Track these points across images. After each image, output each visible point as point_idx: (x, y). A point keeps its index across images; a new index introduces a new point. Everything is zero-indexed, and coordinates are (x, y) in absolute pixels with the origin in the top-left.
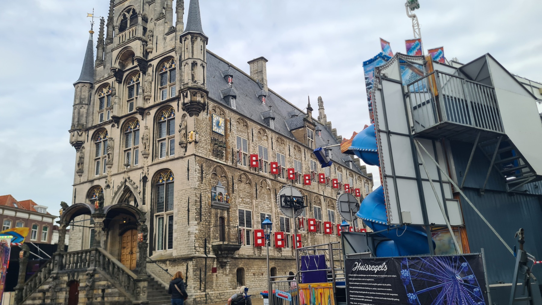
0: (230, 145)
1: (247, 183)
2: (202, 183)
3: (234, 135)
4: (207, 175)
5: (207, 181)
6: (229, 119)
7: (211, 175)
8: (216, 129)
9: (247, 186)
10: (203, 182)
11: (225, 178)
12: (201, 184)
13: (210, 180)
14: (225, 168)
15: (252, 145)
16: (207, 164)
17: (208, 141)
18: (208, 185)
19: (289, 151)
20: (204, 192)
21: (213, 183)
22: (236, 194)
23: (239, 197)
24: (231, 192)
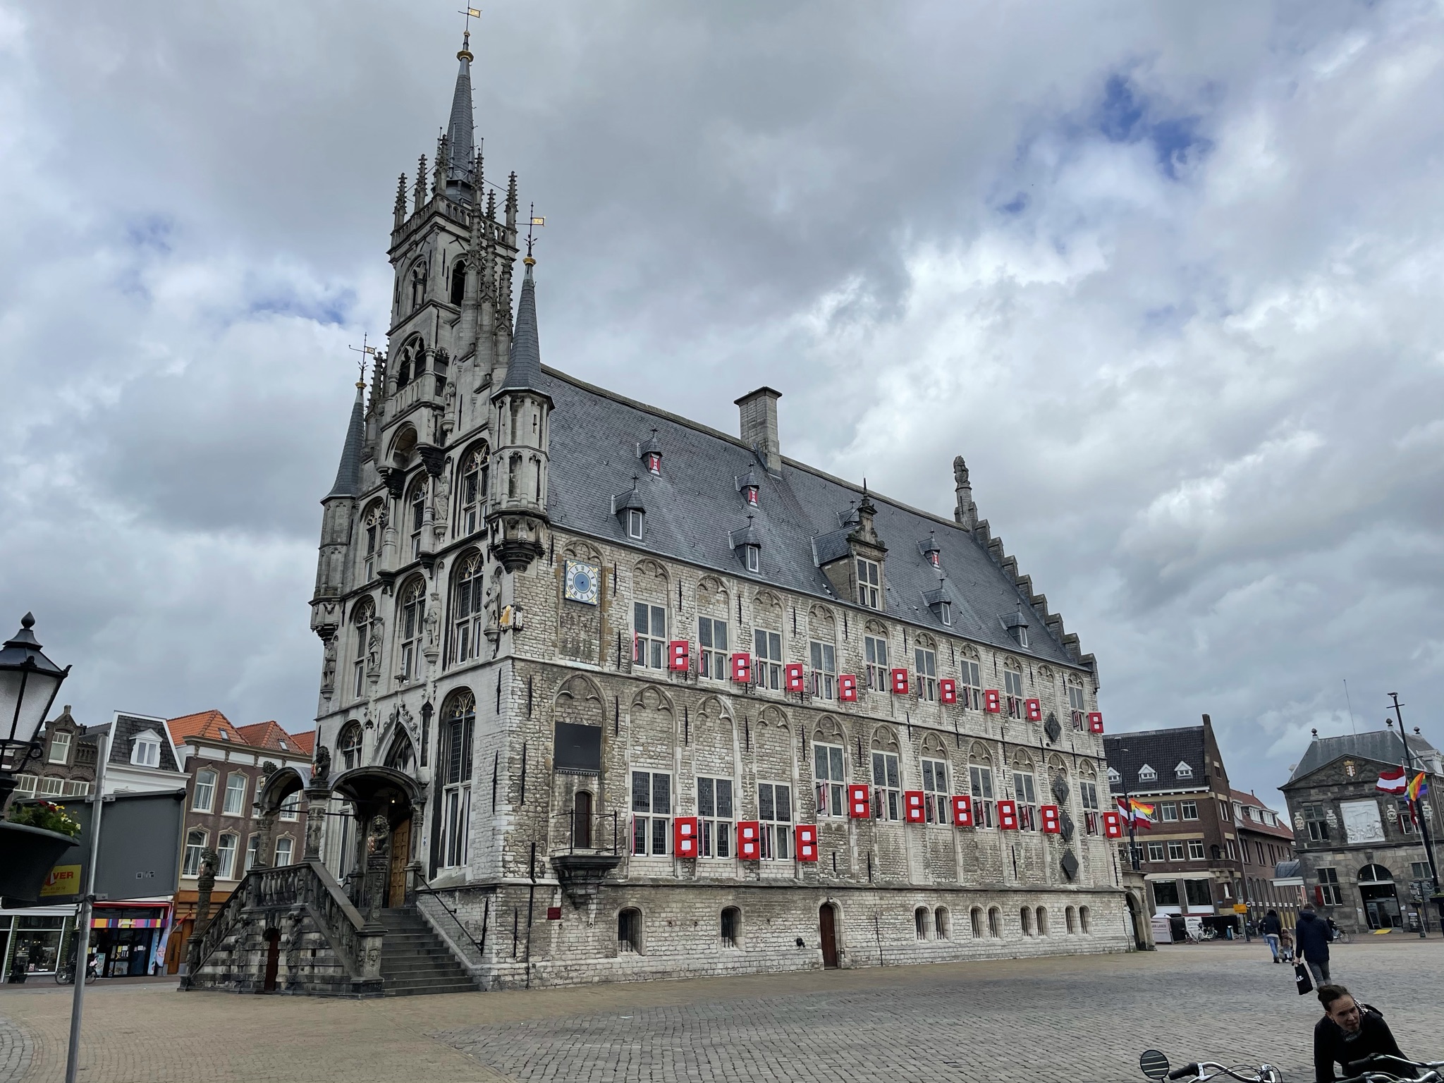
0: (612, 626)
1: (659, 710)
2: (529, 719)
3: (626, 601)
4: (545, 701)
5: (543, 713)
6: (613, 566)
7: (555, 698)
8: (575, 593)
9: (661, 717)
10: (532, 716)
11: (596, 702)
12: (526, 722)
13: (552, 711)
14: (597, 680)
15: (679, 618)
16: (544, 675)
17: (551, 624)
18: (547, 721)
19: (795, 622)
20: (535, 739)
21: (562, 716)
22: (624, 738)
23: (635, 744)
24: (611, 734)
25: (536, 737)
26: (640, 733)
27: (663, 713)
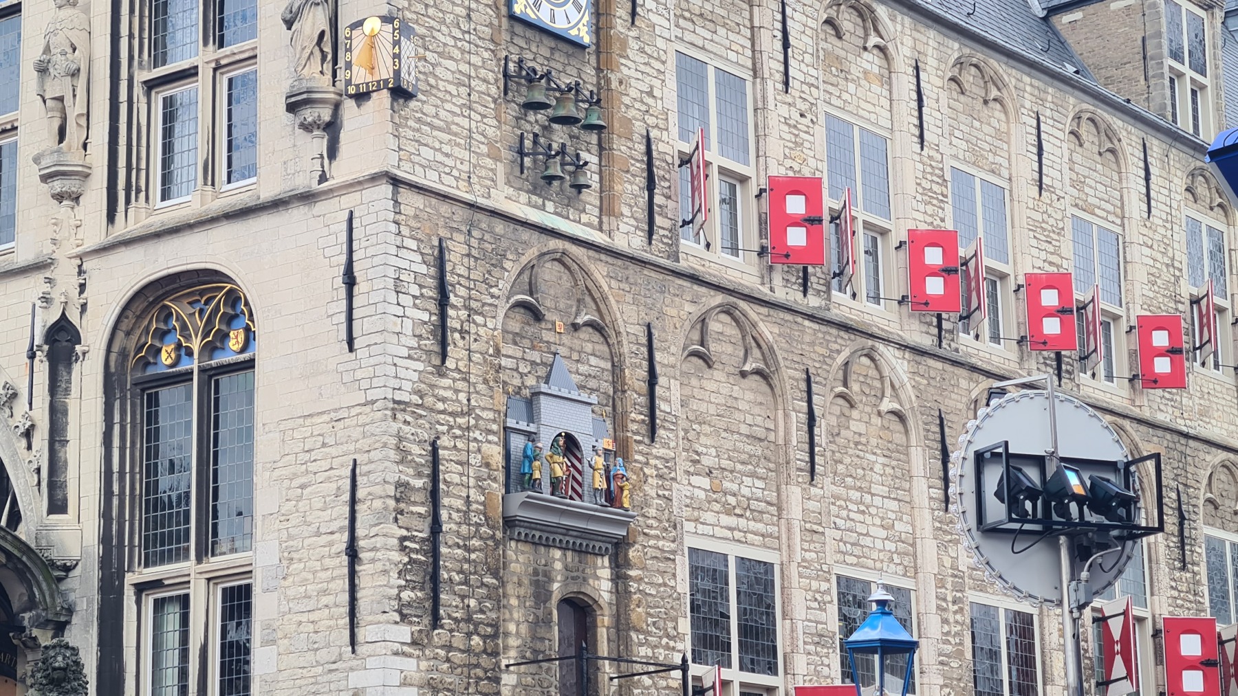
0: (632, 113)
1: (743, 374)
2: (441, 371)
3: (659, 43)
4: (479, 319)
5: (478, 357)
7: (501, 313)
9: (749, 396)
10: (450, 363)
11: (597, 337)
12: (434, 380)
13: (498, 352)
14: (600, 270)
15: (784, 110)
16: (474, 243)
17: (483, 87)
18: (486, 381)
19: (1040, 154)
20: (458, 432)
21: (517, 370)
22: (669, 448)
23: (692, 470)
24: (637, 433)
25: (460, 427)
26: (703, 440)
27: (754, 385)
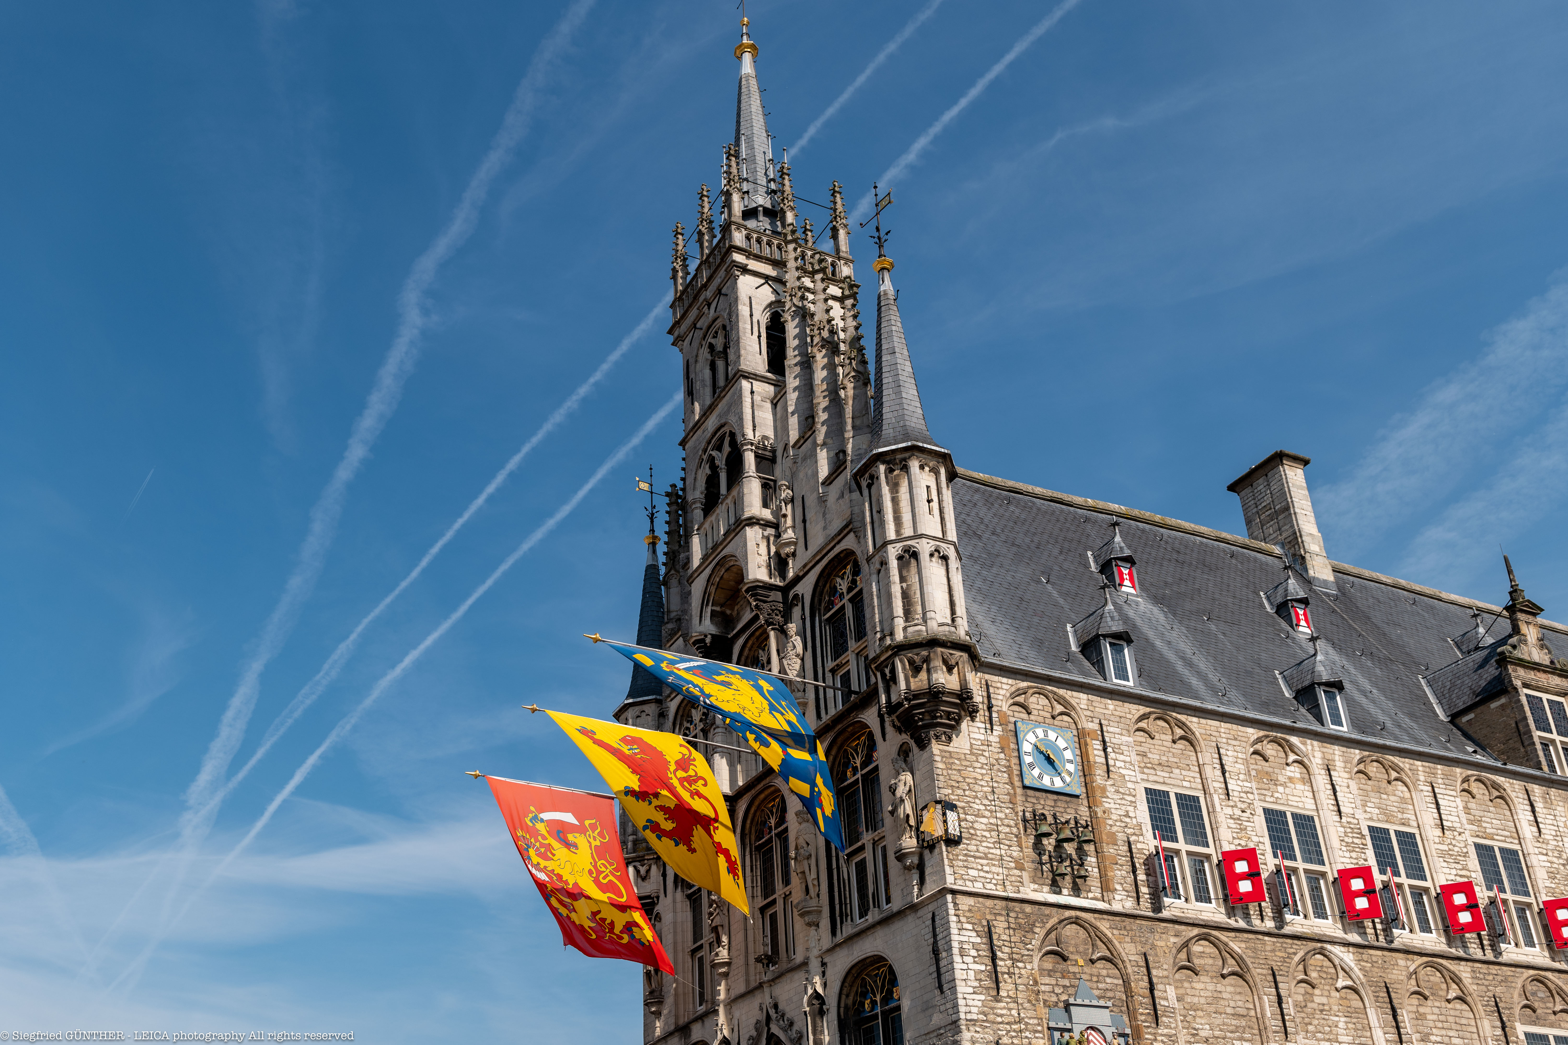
0: (1114, 829)
1: (1223, 976)
2: (997, 998)
3: (1130, 785)
4: (1020, 965)
5: (1021, 988)
6: (1097, 727)
7: (1036, 960)
8: (1040, 777)
9: (1230, 989)
10: (1003, 993)
11: (1109, 965)
12: (993, 1004)
13: (1036, 983)
14: (1104, 925)
15: (1229, 811)
16: (1011, 920)
17: (1007, 830)
18: (1029, 1001)
19: (1438, 809)
20: (1014, 1034)
21: (1053, 992)
22: (1171, 1028)
23: (1192, 1040)
24: (1145, 1021)
25: (1014, 1031)
26: (1198, 1020)
27: (1233, 982)
